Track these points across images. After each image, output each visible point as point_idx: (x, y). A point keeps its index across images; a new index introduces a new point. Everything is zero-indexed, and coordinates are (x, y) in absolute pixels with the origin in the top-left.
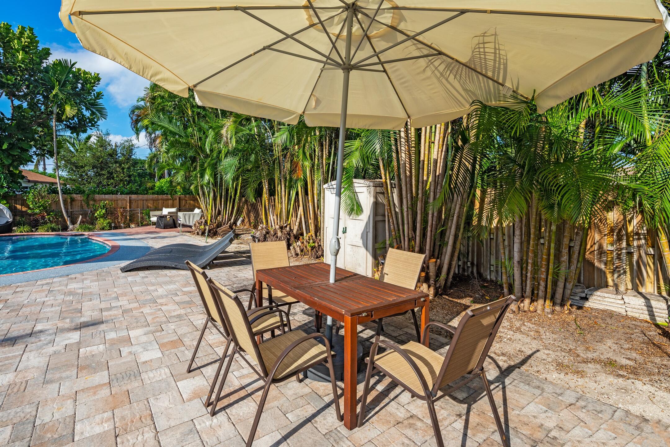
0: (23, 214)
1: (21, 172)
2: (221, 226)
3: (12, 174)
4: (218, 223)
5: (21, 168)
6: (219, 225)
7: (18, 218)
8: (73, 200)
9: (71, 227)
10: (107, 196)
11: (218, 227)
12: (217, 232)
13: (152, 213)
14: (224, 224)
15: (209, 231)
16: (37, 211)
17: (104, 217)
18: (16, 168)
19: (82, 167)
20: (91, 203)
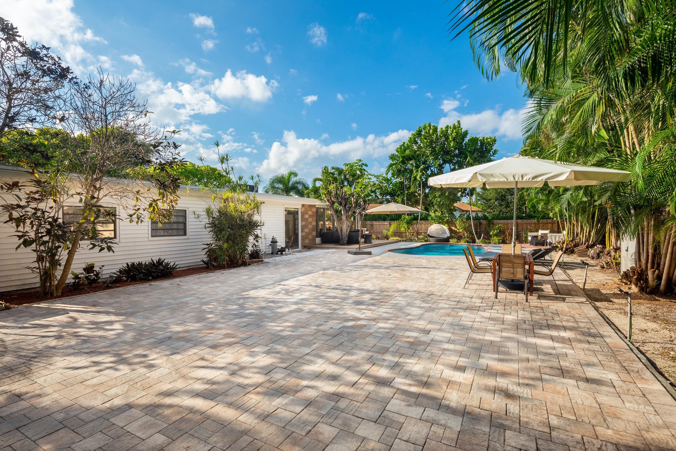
0: (455, 232)
1: (454, 207)
2: (578, 246)
3: (451, 210)
4: (575, 244)
5: (455, 205)
6: (576, 245)
7: (453, 234)
8: (480, 224)
9: (477, 240)
10: (501, 221)
11: (575, 247)
12: (574, 250)
13: (529, 234)
14: (582, 244)
15: (567, 249)
16: (461, 231)
17: (496, 235)
18: (452, 205)
19: (490, 200)
20: (492, 225)
